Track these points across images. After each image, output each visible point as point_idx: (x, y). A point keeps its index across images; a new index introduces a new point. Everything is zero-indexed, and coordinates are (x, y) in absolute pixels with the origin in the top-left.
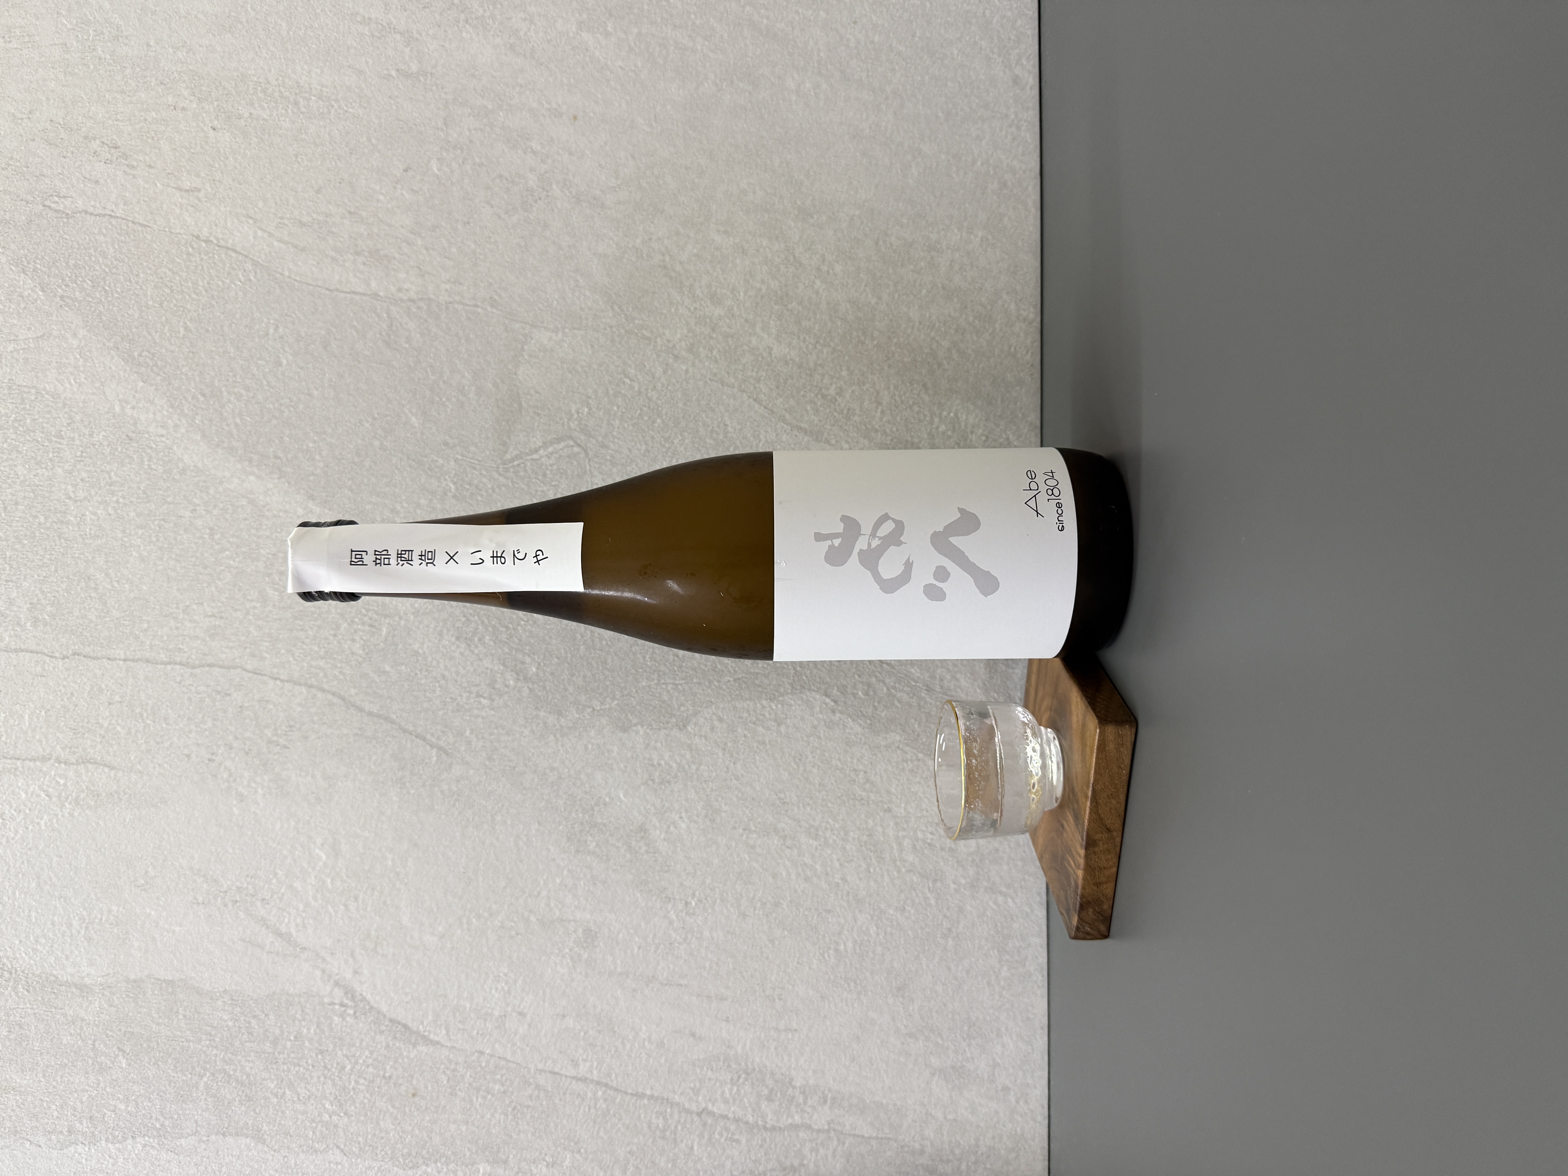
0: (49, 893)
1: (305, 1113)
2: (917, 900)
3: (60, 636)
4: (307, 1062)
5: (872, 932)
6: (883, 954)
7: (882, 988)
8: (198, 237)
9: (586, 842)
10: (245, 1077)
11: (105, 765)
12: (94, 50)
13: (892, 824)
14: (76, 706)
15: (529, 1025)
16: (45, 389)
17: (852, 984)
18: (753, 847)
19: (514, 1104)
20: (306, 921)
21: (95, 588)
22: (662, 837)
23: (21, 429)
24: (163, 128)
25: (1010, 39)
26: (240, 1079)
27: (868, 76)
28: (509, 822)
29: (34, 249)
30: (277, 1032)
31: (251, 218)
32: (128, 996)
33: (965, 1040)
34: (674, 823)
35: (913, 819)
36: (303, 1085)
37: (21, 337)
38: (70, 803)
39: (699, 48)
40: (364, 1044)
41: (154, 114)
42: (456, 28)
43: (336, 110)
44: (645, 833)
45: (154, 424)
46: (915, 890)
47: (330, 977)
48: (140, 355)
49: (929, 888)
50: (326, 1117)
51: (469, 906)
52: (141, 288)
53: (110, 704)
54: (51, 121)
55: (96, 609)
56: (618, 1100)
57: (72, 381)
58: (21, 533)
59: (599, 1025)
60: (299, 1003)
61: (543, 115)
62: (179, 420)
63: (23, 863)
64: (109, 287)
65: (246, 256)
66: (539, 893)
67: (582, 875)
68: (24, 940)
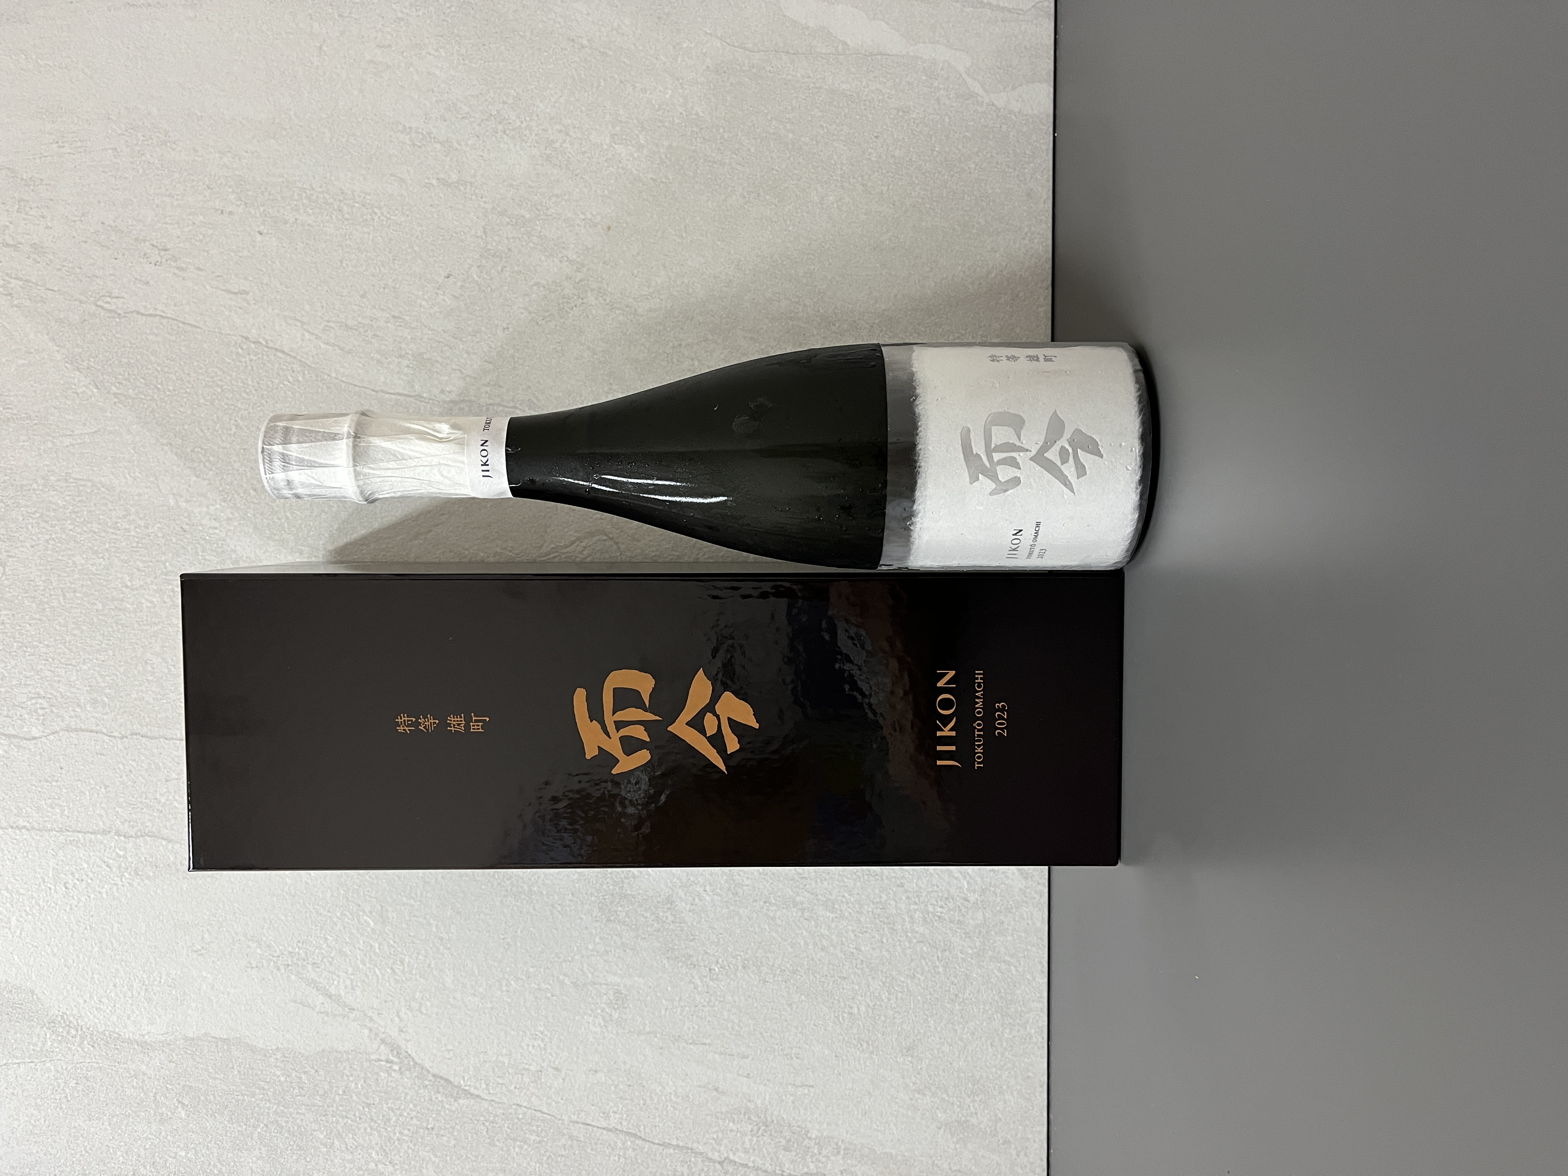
0: (111, 957)
1: (352, 1161)
2: (926, 968)
3: (119, 717)
4: (354, 1115)
5: (883, 997)
6: (894, 1018)
7: (892, 1048)
8: (247, 338)
9: (616, 912)
10: (296, 1128)
11: (163, 838)
12: (143, 154)
13: (904, 898)
14: (135, 782)
15: (563, 1079)
16: (101, 482)
17: (865, 1045)
18: (774, 918)
19: (548, 1154)
20: (354, 983)
21: (151, 672)
22: (688, 909)
23: (78, 520)
24: (210, 232)
25: (1025, 153)
26: (292, 1129)
27: (888, 190)
28: (545, 893)
29: (88, 347)
30: (326, 1087)
31: (297, 320)
32: (186, 1053)
33: (969, 1097)
34: (699, 895)
35: (924, 894)
36: (351, 1136)
37: (76, 433)
38: (130, 874)
39: (727, 161)
40: (409, 1097)
41: (201, 218)
42: (494, 138)
43: (379, 217)
44: (671, 904)
45: (207, 517)
46: (924, 959)
47: (377, 1034)
48: (193, 451)
49: (938, 957)
50: (372, 1166)
51: (508, 970)
52: (193, 387)
53: (167, 781)
54: (103, 223)
55: (153, 692)
56: (646, 1150)
57: (127, 476)
58: (79, 619)
59: (628, 1080)
60: (348, 1060)
61: (578, 225)
62: (232, 513)
63: (86, 928)
64: (162, 384)
65: (294, 358)
66: (573, 958)
67: (612, 943)
68: (88, 1000)
